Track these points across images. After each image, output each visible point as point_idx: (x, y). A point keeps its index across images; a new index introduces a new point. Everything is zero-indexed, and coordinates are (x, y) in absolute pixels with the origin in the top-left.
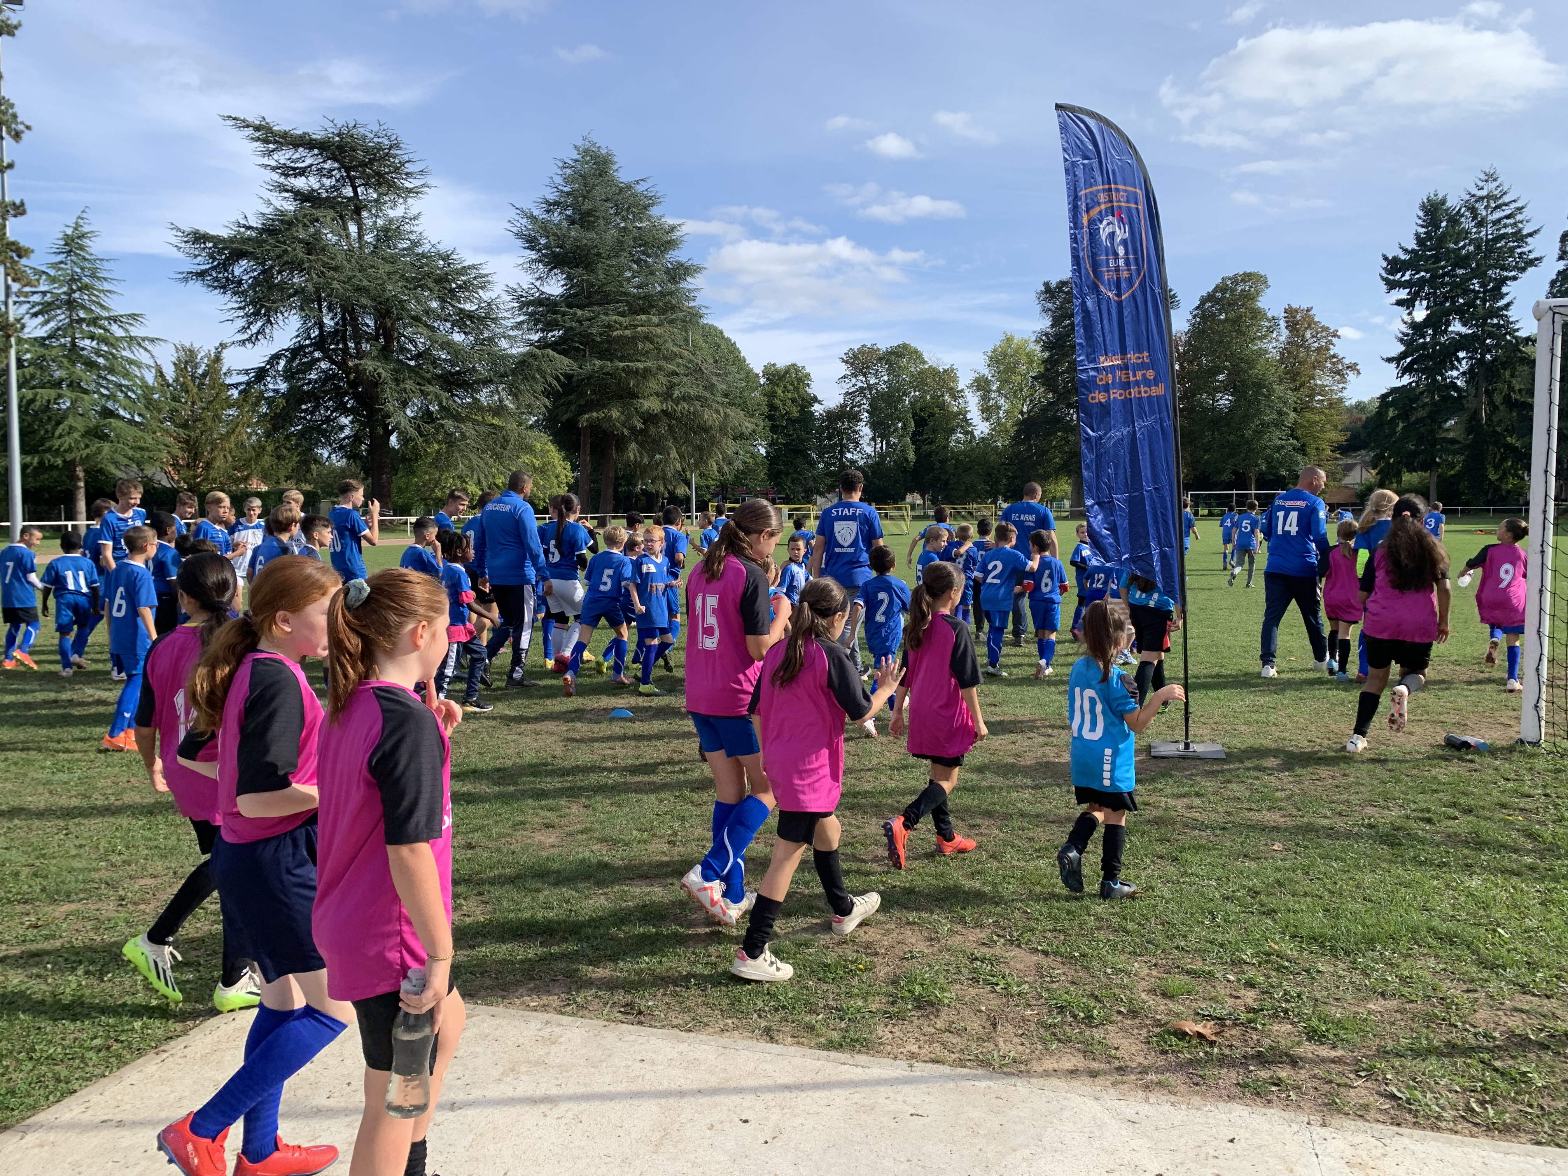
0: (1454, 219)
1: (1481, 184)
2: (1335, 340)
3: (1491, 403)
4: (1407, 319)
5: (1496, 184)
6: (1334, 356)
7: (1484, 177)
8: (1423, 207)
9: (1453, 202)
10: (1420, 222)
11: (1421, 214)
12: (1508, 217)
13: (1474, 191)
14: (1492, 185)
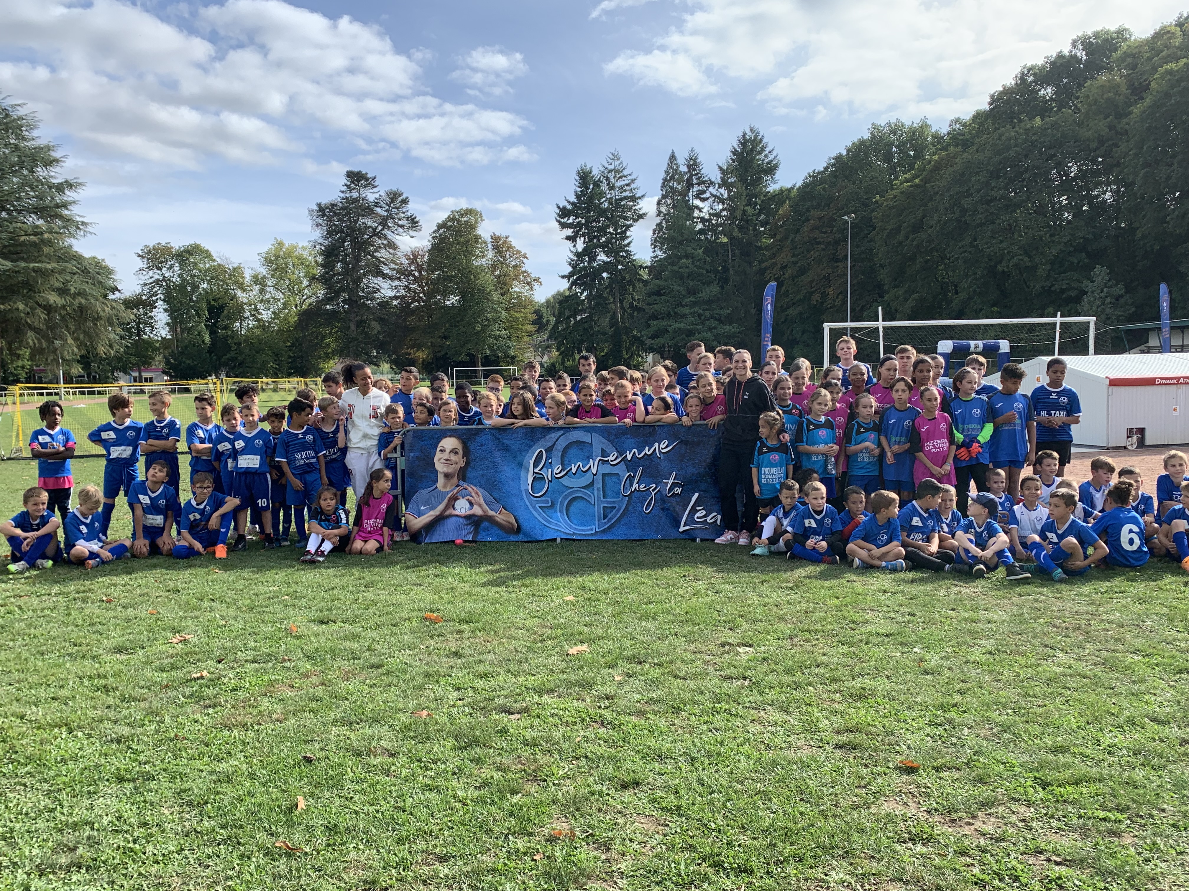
0: (597, 184)
1: (610, 161)
2: (525, 260)
3: (622, 308)
4: (573, 249)
5: (619, 162)
6: (525, 272)
7: (612, 157)
8: (578, 173)
9: (596, 173)
10: (577, 183)
11: (578, 178)
12: (628, 185)
13: (607, 165)
14: (617, 163)
